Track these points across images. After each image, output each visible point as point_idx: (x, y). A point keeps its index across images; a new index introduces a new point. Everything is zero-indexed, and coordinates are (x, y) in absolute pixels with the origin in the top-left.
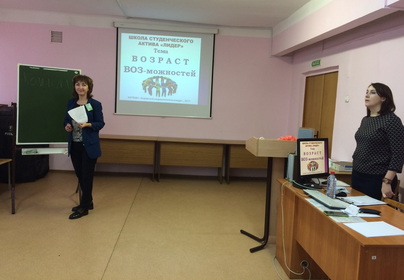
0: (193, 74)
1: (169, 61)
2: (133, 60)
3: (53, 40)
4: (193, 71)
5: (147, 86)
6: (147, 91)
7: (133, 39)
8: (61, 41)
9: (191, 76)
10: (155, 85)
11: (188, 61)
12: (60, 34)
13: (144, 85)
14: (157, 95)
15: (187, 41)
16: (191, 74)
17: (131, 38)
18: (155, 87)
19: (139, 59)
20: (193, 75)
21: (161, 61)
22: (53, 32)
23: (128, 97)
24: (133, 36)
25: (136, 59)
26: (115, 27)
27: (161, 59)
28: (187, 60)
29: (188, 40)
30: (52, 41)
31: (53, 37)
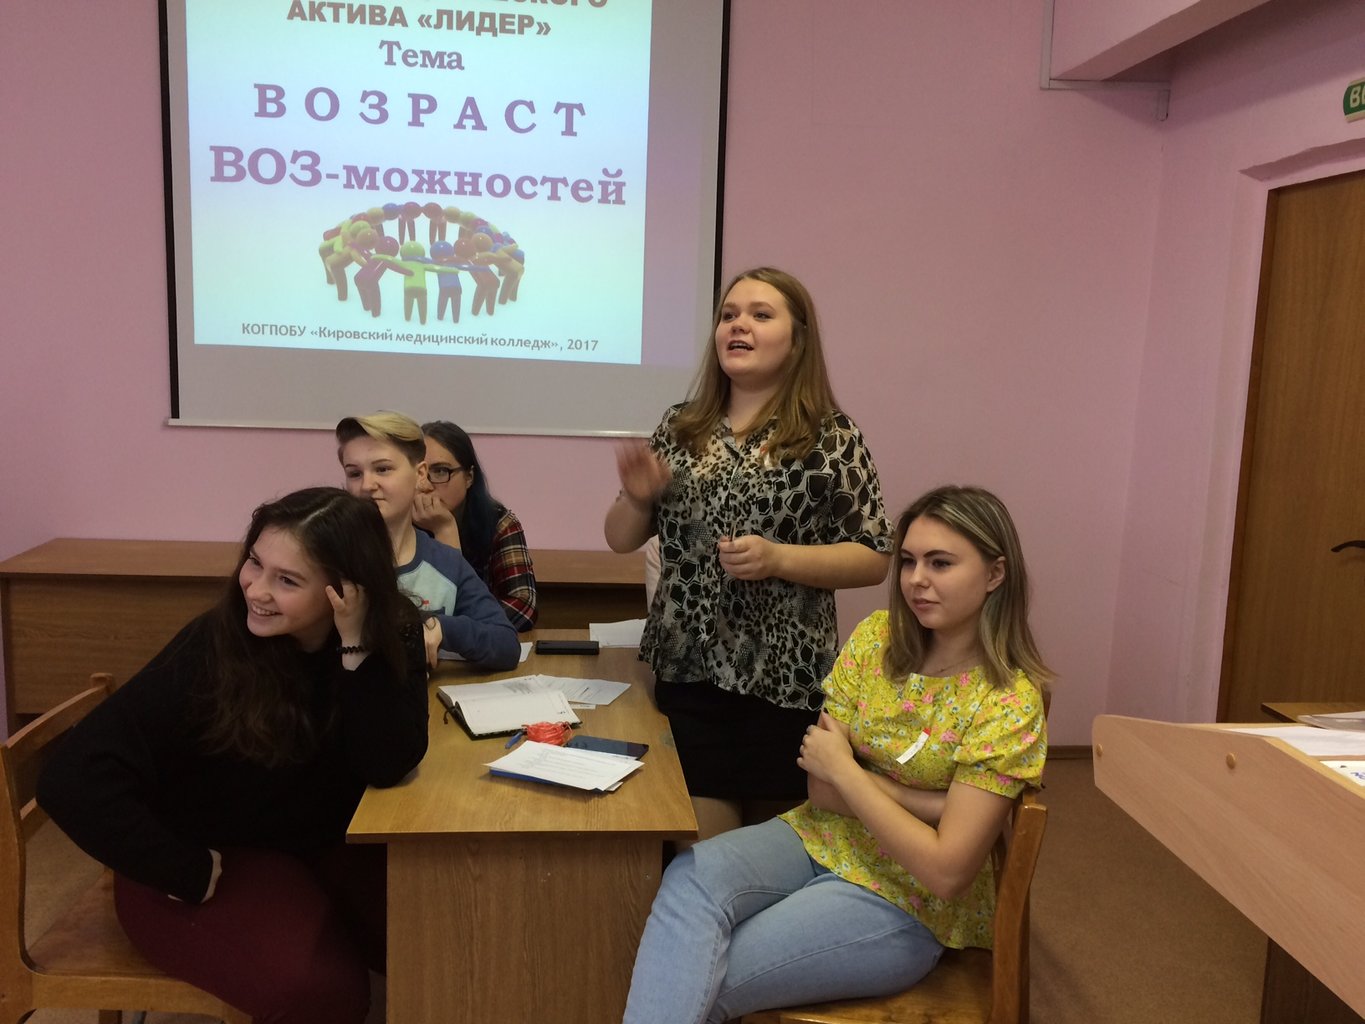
0: (611, 188)
1: (471, 112)
2: (262, 112)
4: (612, 171)
5: (347, 260)
6: (353, 289)
10: (394, 254)
13: (333, 258)
14: (408, 316)
16: (597, 192)
18: (397, 268)
19: (294, 101)
20: (612, 197)
21: (423, 118)
23: (245, 328)
25: (275, 100)
27: (422, 106)
28: (576, 112)
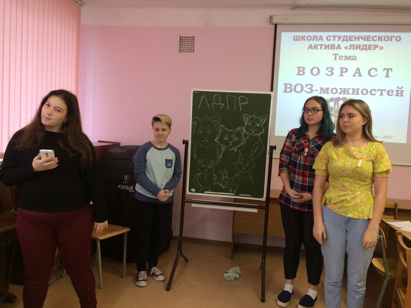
0: (399, 92)
1: (358, 72)
2: (299, 74)
3: (182, 49)
4: (400, 87)
7: (299, 40)
8: (192, 51)
9: (396, 96)
10: (332, 111)
11: (392, 71)
12: (192, 40)
15: (390, 39)
16: (395, 93)
17: (297, 40)
19: (308, 71)
20: (400, 95)
21: (344, 74)
22: (181, 38)
24: (300, 36)
25: (302, 71)
26: (273, 24)
27: (344, 71)
28: (390, 71)
29: (392, 37)
30: (180, 51)
31: (182, 45)
